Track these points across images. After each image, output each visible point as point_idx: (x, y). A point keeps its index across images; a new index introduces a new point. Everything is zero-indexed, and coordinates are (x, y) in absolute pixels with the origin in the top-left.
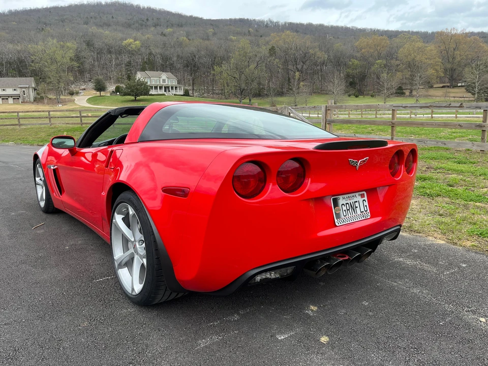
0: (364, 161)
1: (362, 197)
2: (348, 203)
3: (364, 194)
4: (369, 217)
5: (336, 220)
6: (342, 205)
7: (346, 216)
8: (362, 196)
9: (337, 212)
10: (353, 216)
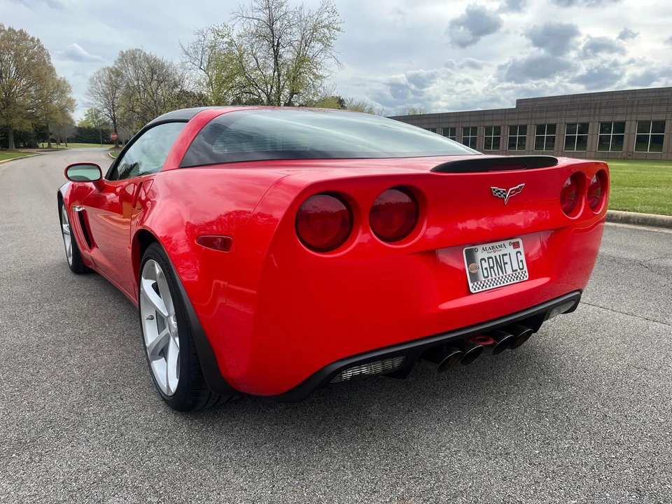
0: (517, 190)
1: (515, 248)
2: (491, 258)
3: (518, 242)
4: (526, 279)
5: (471, 285)
6: (482, 260)
7: (488, 277)
8: (516, 245)
9: (472, 272)
10: (499, 278)
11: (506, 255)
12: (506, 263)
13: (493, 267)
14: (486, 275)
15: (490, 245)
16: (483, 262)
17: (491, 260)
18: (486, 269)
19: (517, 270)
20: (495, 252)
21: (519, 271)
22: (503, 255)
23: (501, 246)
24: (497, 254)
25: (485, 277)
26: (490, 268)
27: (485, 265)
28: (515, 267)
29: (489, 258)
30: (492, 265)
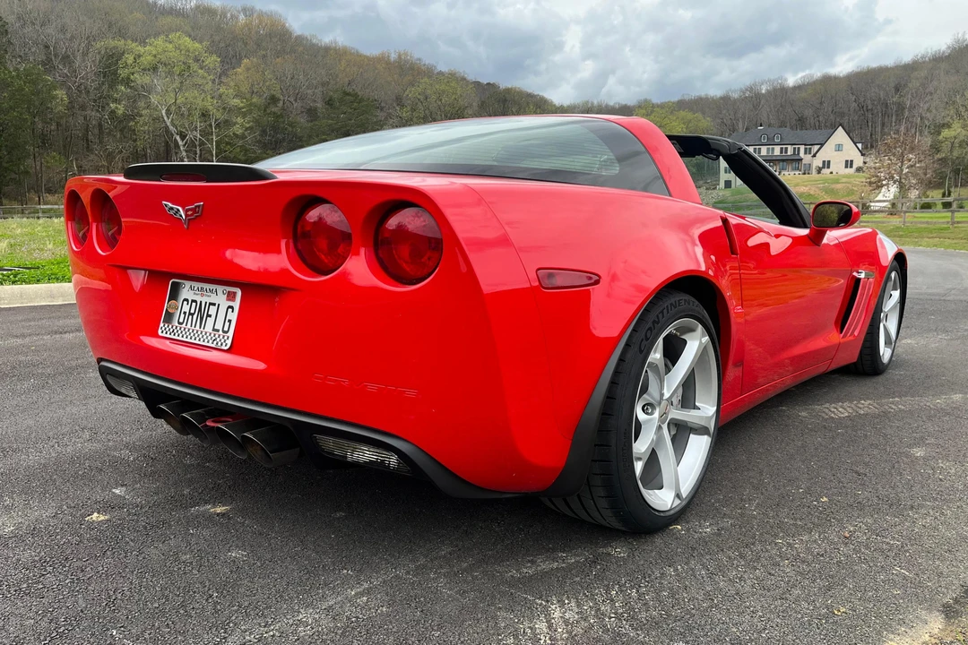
1: (228, 299)
2: (196, 301)
3: (235, 293)
4: (224, 347)
5: (162, 325)
6: (185, 300)
7: (182, 324)
8: (231, 296)
9: (170, 311)
10: (193, 331)
11: (214, 304)
12: (210, 316)
13: (193, 315)
14: (181, 320)
15: (200, 285)
16: (185, 303)
17: (194, 304)
18: (185, 313)
19: (218, 331)
20: (202, 295)
21: (221, 332)
22: (211, 304)
23: (211, 291)
24: (204, 300)
25: (179, 323)
26: (190, 314)
27: (186, 308)
28: (219, 326)
29: (193, 301)
30: (192, 311)
